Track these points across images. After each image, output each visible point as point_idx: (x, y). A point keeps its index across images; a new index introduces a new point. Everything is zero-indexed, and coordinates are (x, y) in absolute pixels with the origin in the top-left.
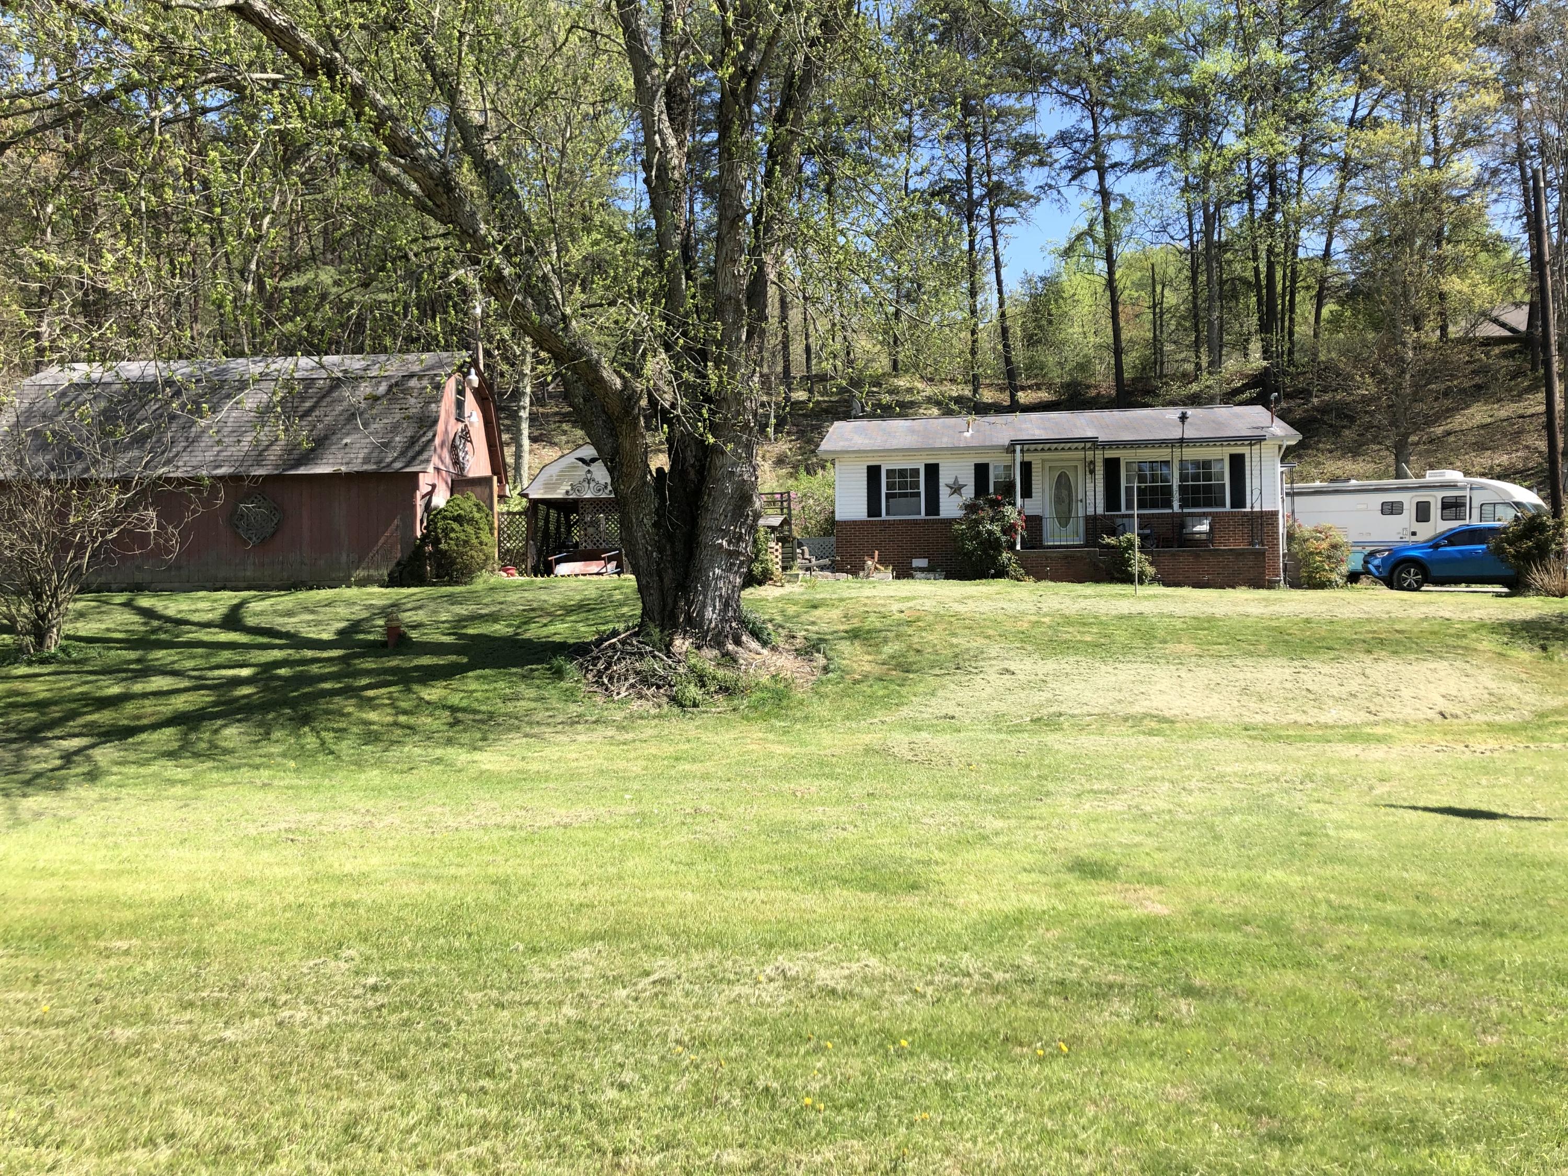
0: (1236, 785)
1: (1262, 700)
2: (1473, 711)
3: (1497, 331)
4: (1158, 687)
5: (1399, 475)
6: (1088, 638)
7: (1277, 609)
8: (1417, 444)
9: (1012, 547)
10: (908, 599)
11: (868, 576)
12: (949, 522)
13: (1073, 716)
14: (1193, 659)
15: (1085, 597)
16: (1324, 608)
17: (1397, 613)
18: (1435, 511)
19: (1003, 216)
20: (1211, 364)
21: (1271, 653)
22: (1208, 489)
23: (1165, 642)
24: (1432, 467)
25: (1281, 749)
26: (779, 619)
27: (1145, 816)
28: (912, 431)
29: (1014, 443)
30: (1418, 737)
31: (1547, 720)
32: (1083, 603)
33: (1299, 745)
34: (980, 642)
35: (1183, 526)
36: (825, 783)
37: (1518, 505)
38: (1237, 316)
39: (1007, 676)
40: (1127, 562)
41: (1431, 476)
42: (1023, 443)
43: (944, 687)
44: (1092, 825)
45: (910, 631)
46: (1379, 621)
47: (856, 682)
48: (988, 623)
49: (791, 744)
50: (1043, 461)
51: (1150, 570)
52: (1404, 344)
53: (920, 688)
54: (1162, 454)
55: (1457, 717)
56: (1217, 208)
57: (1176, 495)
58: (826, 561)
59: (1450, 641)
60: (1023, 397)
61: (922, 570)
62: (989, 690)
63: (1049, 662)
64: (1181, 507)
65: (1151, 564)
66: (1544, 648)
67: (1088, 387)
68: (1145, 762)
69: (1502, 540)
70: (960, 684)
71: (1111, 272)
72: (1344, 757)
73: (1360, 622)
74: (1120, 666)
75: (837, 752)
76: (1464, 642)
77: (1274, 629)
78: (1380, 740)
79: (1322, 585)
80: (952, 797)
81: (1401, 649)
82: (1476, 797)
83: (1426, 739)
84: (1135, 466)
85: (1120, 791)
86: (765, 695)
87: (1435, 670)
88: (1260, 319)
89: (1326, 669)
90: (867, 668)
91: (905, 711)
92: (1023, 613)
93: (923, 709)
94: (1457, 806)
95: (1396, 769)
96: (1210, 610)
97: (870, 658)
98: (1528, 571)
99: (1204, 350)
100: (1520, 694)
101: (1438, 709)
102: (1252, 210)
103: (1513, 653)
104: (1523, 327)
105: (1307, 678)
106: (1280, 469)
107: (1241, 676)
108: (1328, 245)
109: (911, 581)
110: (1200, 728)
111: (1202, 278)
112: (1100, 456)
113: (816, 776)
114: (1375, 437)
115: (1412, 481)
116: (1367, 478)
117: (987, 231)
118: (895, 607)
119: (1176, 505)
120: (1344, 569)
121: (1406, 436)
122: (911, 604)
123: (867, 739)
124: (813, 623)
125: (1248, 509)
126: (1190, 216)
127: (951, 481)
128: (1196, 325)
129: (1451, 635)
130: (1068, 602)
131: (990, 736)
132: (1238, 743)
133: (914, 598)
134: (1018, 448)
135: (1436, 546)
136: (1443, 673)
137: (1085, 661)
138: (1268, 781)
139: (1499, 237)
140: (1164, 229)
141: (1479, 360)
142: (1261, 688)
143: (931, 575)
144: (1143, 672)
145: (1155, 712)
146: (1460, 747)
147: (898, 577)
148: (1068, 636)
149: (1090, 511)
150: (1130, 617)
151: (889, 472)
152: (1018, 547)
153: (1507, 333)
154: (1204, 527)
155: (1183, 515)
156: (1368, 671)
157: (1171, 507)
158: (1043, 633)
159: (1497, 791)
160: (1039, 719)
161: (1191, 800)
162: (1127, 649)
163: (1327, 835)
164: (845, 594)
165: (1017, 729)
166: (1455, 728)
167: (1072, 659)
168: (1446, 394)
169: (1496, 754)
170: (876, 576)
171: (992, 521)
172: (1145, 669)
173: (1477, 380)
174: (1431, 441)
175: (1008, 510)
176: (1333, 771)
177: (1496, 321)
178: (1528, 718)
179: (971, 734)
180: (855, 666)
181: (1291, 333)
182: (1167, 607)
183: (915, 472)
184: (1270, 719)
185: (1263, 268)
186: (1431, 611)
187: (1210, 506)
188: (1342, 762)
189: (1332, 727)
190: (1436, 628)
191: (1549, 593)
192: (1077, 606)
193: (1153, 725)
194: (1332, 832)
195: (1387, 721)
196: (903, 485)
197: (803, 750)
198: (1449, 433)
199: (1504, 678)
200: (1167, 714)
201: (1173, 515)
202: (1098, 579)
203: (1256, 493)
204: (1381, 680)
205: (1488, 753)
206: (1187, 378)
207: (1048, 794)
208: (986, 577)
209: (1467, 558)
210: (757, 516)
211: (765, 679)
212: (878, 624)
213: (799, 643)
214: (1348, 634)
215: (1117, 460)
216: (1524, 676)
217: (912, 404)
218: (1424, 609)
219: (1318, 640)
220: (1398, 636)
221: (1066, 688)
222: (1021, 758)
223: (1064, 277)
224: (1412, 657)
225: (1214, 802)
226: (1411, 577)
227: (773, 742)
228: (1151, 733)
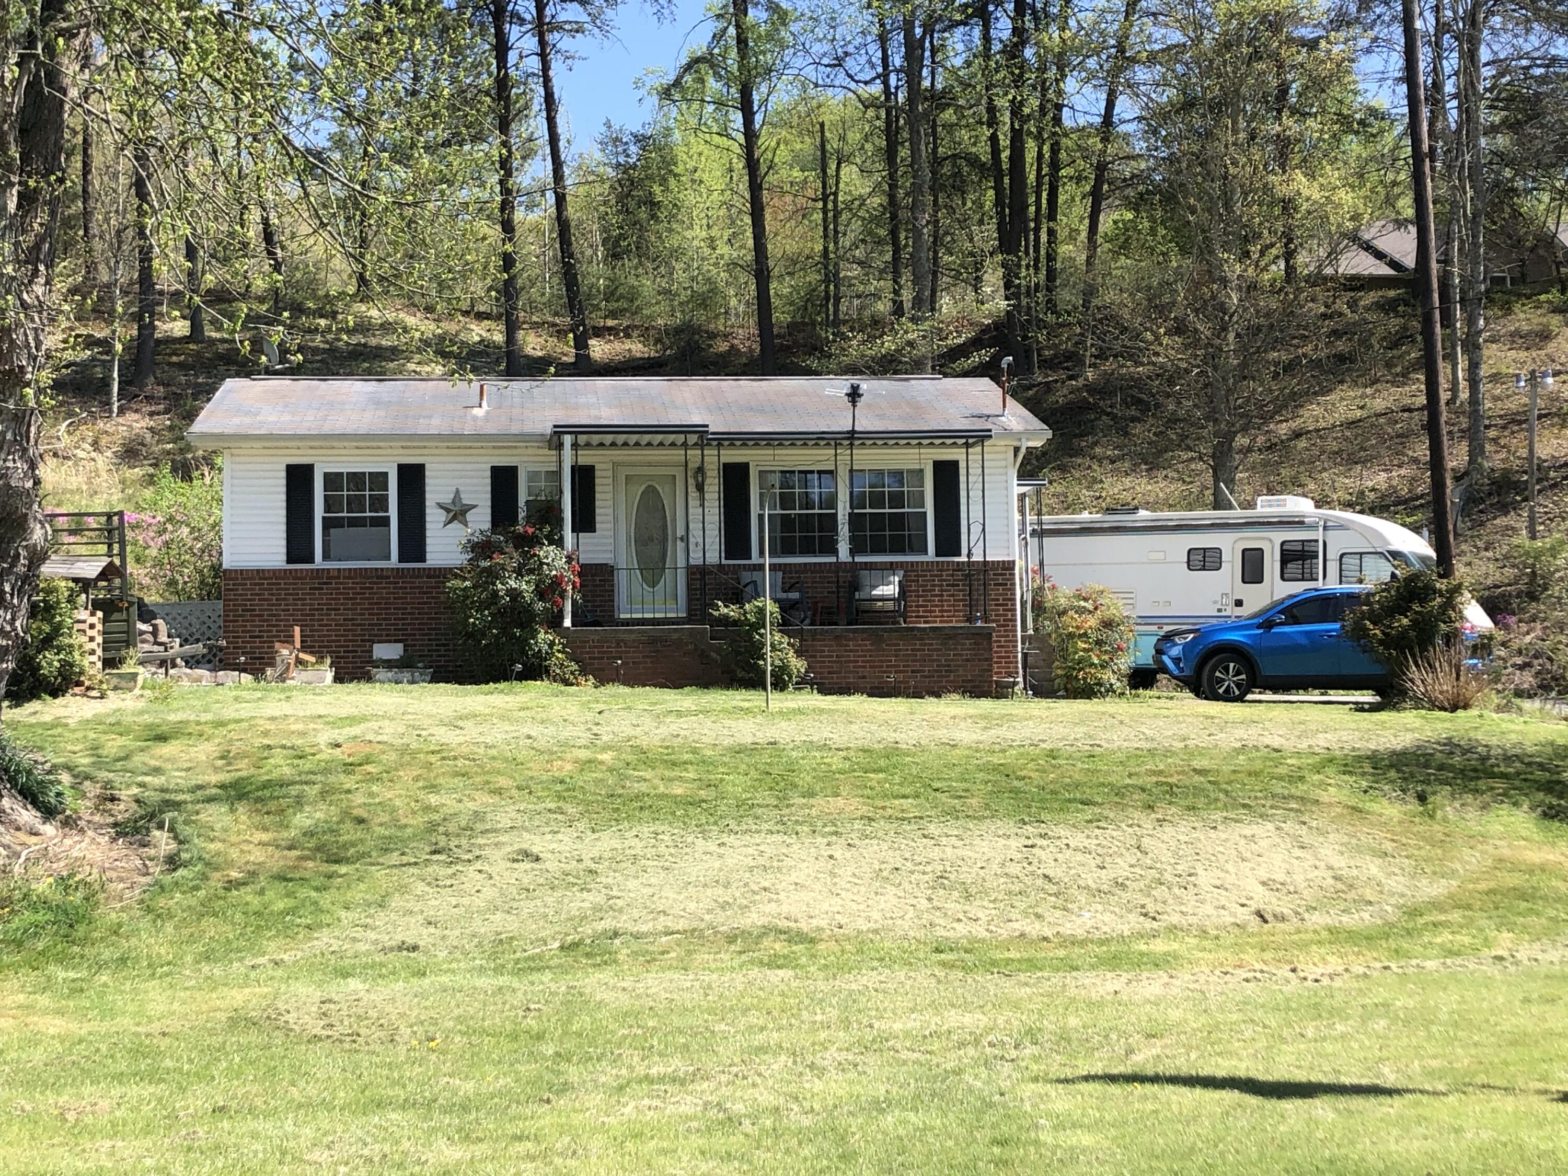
0: (905, 1054)
1: (968, 897)
2: (1311, 909)
3: (1367, 265)
4: (793, 878)
5: (1219, 503)
6: (679, 791)
7: (1005, 733)
8: (1249, 450)
9: (554, 622)
10: (352, 720)
11: (282, 678)
12: (443, 574)
13: (637, 936)
14: (858, 825)
15: (679, 714)
16: (1080, 731)
17: (1199, 739)
18: (1272, 564)
19: (562, 17)
20: (918, 302)
21: (990, 812)
22: (898, 521)
23: (811, 794)
24: (1271, 491)
25: (991, 983)
26: (84, 761)
27: (732, 1121)
28: (377, 403)
29: (559, 432)
30: (1222, 954)
31: (1421, 921)
32: (674, 726)
33: (1022, 977)
34: (483, 799)
35: (855, 586)
36: (134, 1091)
37: (1396, 555)
38: (963, 223)
39: (527, 865)
40: (757, 650)
41: (1266, 506)
42: (577, 430)
43: (403, 889)
44: (630, 1146)
45: (349, 782)
46: (1168, 753)
47: (231, 885)
48: (498, 765)
49: (82, 1014)
50: (615, 465)
51: (798, 665)
52: (1224, 282)
53: (358, 893)
54: (820, 458)
55: (1283, 919)
56: (929, 29)
57: (844, 531)
58: (199, 648)
59: (1278, 788)
60: (599, 349)
61: (389, 664)
62: (489, 893)
63: (605, 835)
64: (852, 552)
65: (799, 653)
66: (1422, 798)
67: (713, 336)
68: (755, 1018)
69: (1363, 616)
70: (435, 882)
71: (750, 134)
72: (1095, 997)
73: (1137, 755)
74: (730, 840)
75: (174, 1025)
76: (1300, 789)
77: (996, 769)
78: (1158, 963)
79: (1087, 692)
80: (380, 1105)
81: (1201, 802)
82: (1291, 1059)
83: (1233, 959)
84: (776, 479)
85: (698, 1075)
86: (41, 917)
87: (1252, 838)
88: (1000, 229)
89: (1078, 839)
90: (257, 855)
91: (324, 940)
92: (565, 745)
93: (359, 933)
94: (1262, 1077)
95: (1175, 1015)
96: (891, 736)
97: (265, 837)
98: (1402, 667)
99: (906, 277)
100: (1381, 876)
101: (1254, 906)
102: (987, 39)
103: (1375, 807)
104: (1410, 261)
105: (1045, 854)
106: (1017, 490)
107: (936, 853)
108: (1110, 105)
109: (365, 687)
110: (860, 951)
111: (904, 152)
112: (713, 459)
113: (119, 1078)
114: (1183, 437)
115: (1237, 514)
116: (1171, 507)
117: (530, 43)
118: (325, 737)
119: (844, 549)
120: (1125, 663)
121: (1229, 437)
122: (356, 730)
123: (237, 997)
124: (157, 771)
125: (964, 558)
126: (883, 39)
127: (447, 498)
128: (894, 233)
129: (1281, 778)
130: (648, 723)
131: (481, 982)
132: (922, 977)
133: (364, 719)
134: (568, 440)
135: (1268, 625)
136: (1264, 843)
137: (668, 832)
138: (962, 1045)
139: (1374, 112)
140: (839, 62)
141: (1341, 314)
142: (968, 875)
143: (407, 675)
144: (769, 851)
145: (783, 924)
146: (1285, 971)
147: (338, 679)
148: (644, 787)
149: (696, 558)
150: (753, 749)
151: (332, 480)
152: (567, 623)
153: (1387, 271)
154: (890, 589)
155: (854, 567)
156: (1146, 841)
157: (835, 552)
158: (598, 782)
159: (1329, 1047)
160: (575, 945)
161: (818, 1086)
162: (745, 808)
163: (1037, 1143)
164: (229, 713)
165: (535, 965)
166: (1278, 938)
167: (646, 830)
168: (1289, 368)
169: (1338, 983)
170: (298, 677)
171: (519, 573)
172: (772, 844)
173: (1341, 346)
174: (1271, 448)
175: (548, 553)
176: (1073, 1021)
177: (1368, 247)
178: (1392, 919)
179: (445, 979)
180: (234, 854)
181: (1051, 258)
182: (821, 731)
183: (380, 479)
184: (980, 932)
185: (1004, 142)
186: (1250, 735)
187: (902, 551)
188: (1090, 1004)
189: (1083, 943)
190: (1258, 765)
191: (1435, 705)
192: (663, 731)
193: (780, 947)
194: (1046, 1137)
195: (1173, 929)
196: (356, 503)
197: (104, 1027)
198: (1297, 435)
199: (1359, 850)
200: (804, 926)
201: (838, 564)
202: (705, 681)
203: (976, 529)
204: (1167, 857)
205: (1325, 981)
206: (877, 326)
207: (565, 1088)
208: (506, 679)
209: (1315, 643)
210: (38, 557)
211: (42, 886)
212: (287, 770)
213: (123, 810)
214: (1118, 778)
215: (745, 467)
216: (1389, 846)
217: (394, 353)
218: (1240, 733)
219: (1066, 787)
220: (1197, 778)
221: (632, 884)
222: (531, 1022)
223: (677, 136)
224: (1218, 816)
225: (857, 1089)
226: (1230, 679)
227: (45, 1012)
228: (773, 963)
